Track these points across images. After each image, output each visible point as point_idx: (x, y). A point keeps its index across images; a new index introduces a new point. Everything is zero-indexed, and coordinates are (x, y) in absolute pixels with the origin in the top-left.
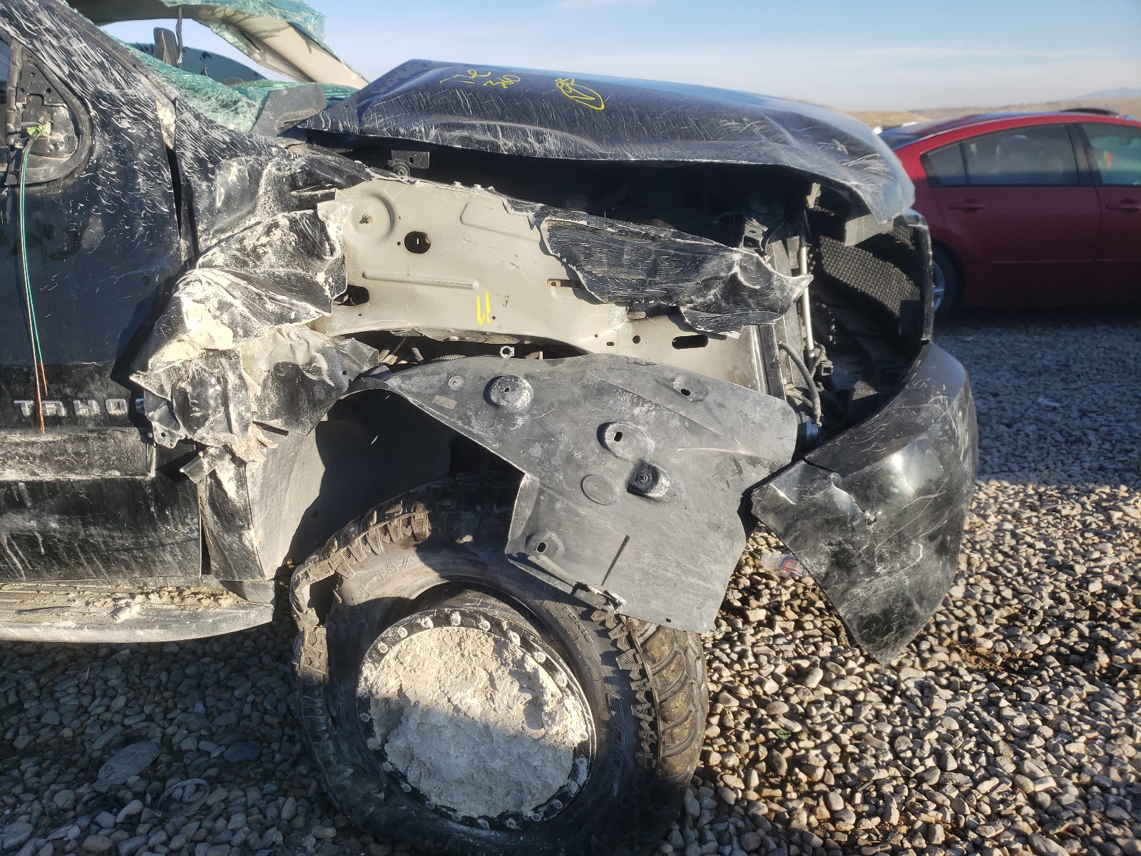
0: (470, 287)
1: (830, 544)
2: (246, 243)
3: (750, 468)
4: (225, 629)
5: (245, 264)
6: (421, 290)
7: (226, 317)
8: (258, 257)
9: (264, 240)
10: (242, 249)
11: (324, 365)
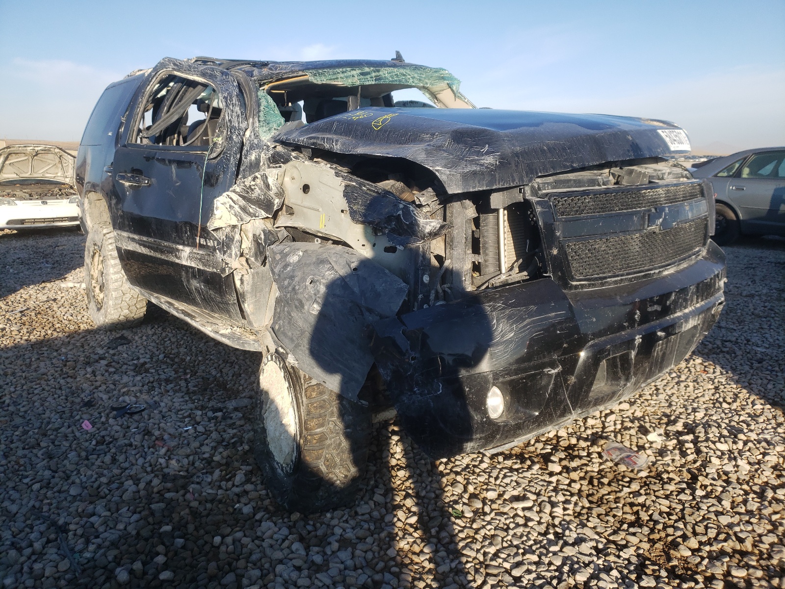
0: (318, 210)
1: (393, 365)
2: (246, 183)
3: (367, 313)
4: (247, 349)
5: (248, 193)
6: (305, 210)
7: (232, 211)
8: (252, 190)
9: (253, 183)
10: (245, 186)
11: (263, 237)
